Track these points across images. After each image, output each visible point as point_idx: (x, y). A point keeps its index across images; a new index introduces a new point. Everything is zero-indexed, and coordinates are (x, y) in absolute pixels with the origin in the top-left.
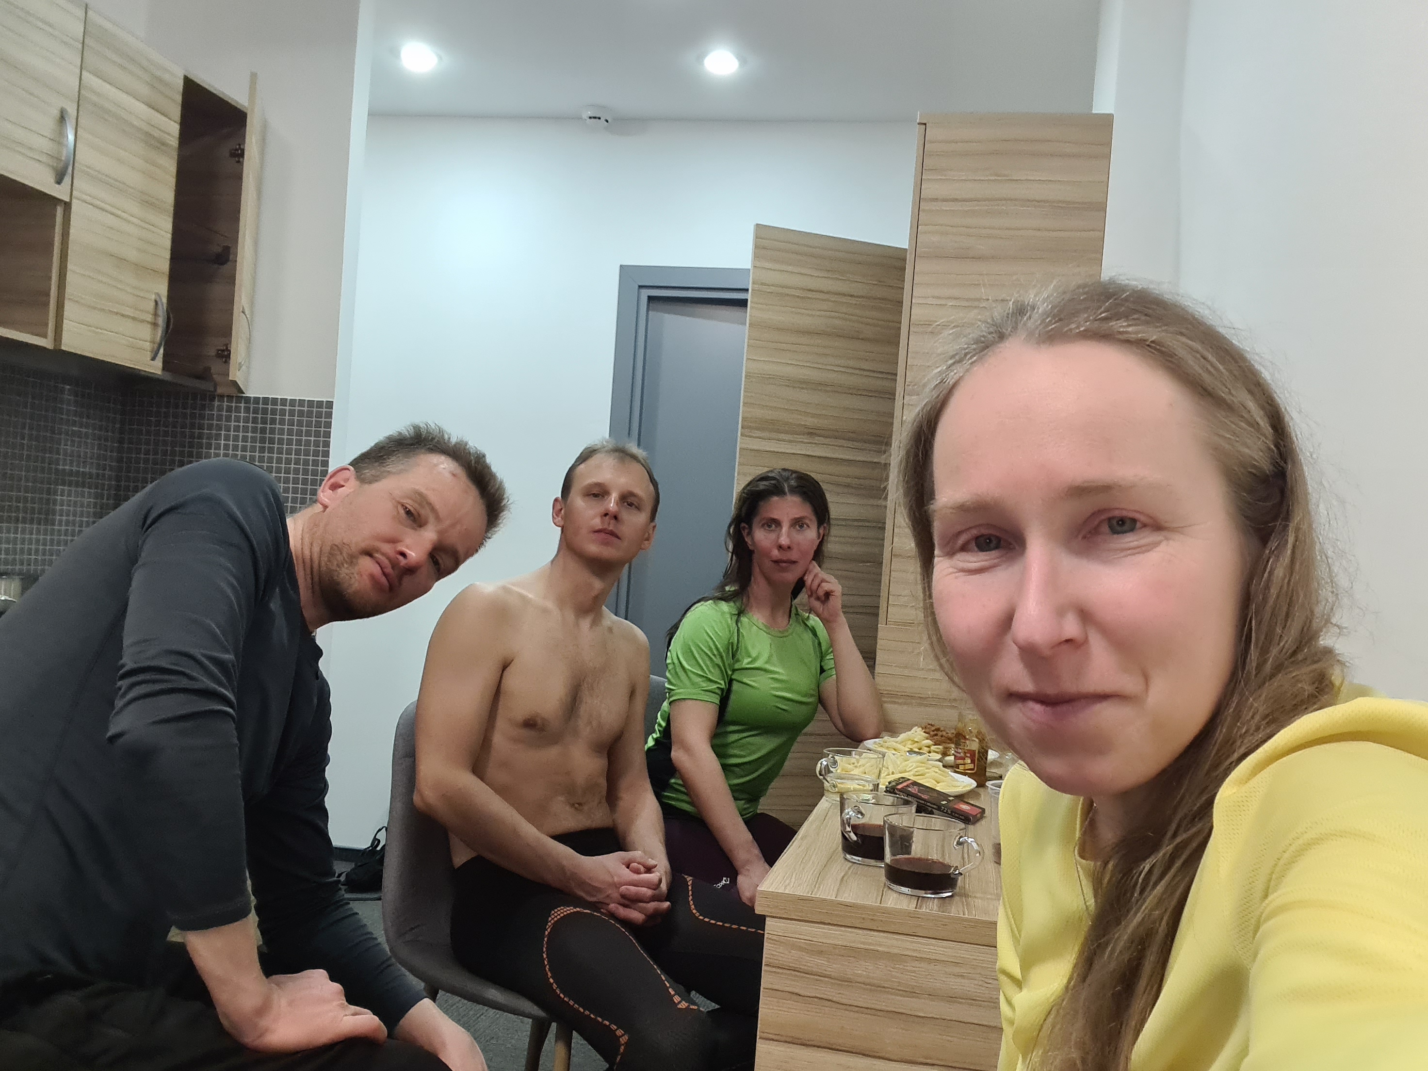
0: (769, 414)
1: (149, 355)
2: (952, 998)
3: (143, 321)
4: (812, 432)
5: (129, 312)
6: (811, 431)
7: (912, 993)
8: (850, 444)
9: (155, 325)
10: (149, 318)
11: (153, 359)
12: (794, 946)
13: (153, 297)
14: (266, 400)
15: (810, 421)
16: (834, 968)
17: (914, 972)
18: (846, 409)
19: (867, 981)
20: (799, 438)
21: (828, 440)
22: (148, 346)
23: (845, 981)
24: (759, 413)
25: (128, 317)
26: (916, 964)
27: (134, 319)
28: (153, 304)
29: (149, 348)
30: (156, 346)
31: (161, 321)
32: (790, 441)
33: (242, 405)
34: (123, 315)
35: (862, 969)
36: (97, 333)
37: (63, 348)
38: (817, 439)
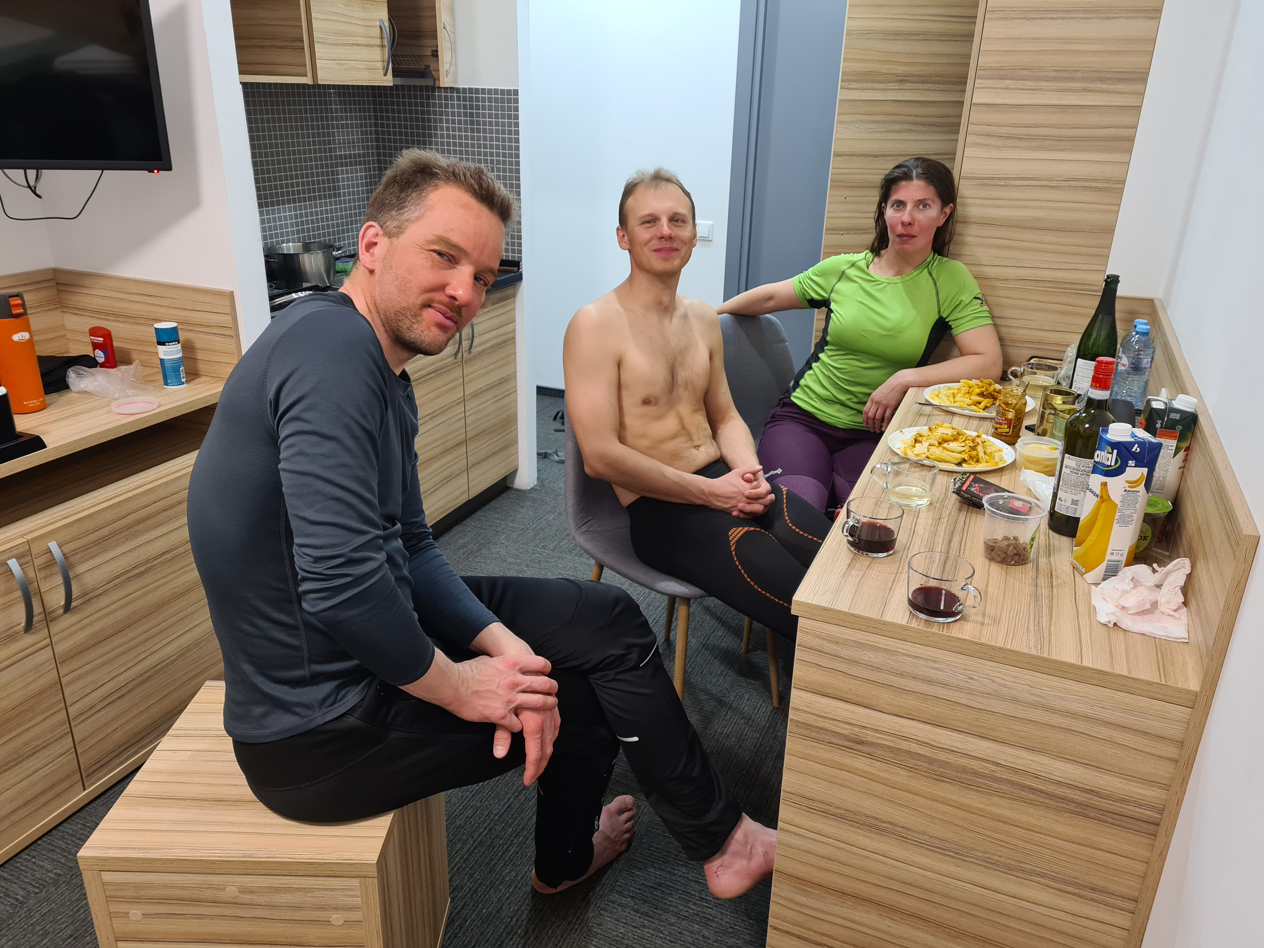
0: (867, 67)
1: (382, 72)
2: (929, 681)
3: (373, 46)
4: (902, 80)
5: (362, 40)
6: (902, 78)
7: (901, 675)
8: (936, 86)
9: (383, 46)
10: (378, 42)
11: (385, 75)
12: (818, 636)
13: (378, 24)
14: (471, 90)
15: (900, 69)
16: (846, 652)
17: (904, 662)
18: (934, 55)
19: (870, 664)
20: (891, 86)
21: (917, 85)
22: (380, 65)
23: (855, 662)
24: (857, 67)
25: (362, 45)
26: (905, 658)
27: (367, 46)
28: (378, 30)
29: (381, 67)
30: (386, 63)
31: (386, 42)
32: (883, 90)
33: (455, 94)
34: (358, 45)
35: (868, 656)
36: (341, 64)
37: (319, 83)
38: (907, 85)
